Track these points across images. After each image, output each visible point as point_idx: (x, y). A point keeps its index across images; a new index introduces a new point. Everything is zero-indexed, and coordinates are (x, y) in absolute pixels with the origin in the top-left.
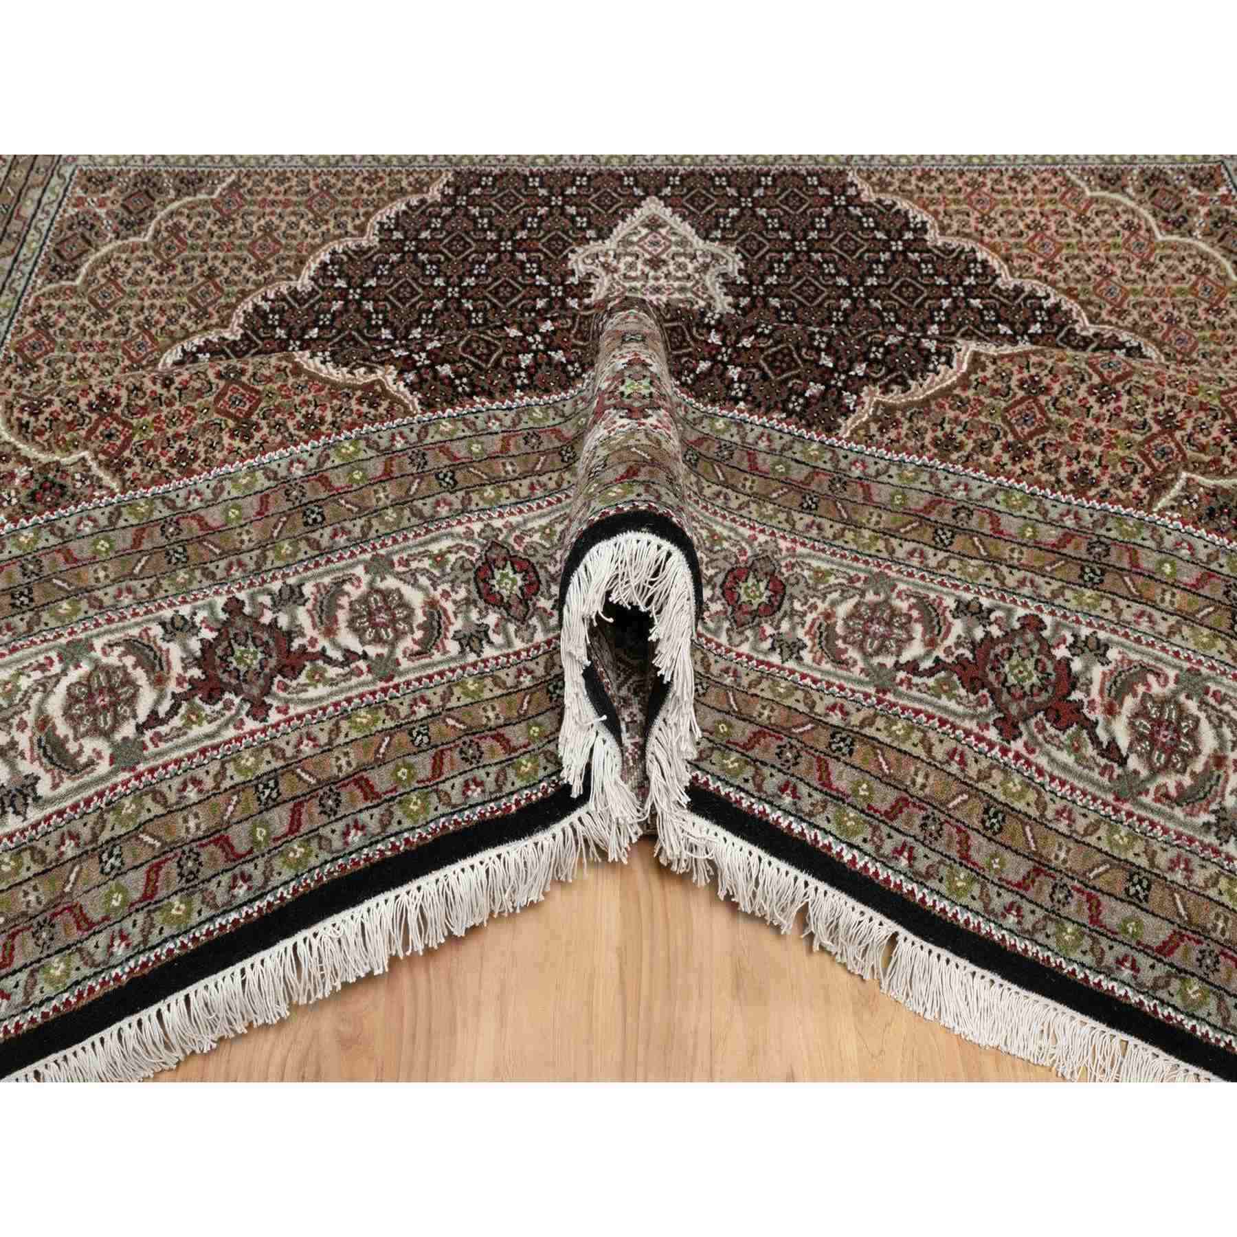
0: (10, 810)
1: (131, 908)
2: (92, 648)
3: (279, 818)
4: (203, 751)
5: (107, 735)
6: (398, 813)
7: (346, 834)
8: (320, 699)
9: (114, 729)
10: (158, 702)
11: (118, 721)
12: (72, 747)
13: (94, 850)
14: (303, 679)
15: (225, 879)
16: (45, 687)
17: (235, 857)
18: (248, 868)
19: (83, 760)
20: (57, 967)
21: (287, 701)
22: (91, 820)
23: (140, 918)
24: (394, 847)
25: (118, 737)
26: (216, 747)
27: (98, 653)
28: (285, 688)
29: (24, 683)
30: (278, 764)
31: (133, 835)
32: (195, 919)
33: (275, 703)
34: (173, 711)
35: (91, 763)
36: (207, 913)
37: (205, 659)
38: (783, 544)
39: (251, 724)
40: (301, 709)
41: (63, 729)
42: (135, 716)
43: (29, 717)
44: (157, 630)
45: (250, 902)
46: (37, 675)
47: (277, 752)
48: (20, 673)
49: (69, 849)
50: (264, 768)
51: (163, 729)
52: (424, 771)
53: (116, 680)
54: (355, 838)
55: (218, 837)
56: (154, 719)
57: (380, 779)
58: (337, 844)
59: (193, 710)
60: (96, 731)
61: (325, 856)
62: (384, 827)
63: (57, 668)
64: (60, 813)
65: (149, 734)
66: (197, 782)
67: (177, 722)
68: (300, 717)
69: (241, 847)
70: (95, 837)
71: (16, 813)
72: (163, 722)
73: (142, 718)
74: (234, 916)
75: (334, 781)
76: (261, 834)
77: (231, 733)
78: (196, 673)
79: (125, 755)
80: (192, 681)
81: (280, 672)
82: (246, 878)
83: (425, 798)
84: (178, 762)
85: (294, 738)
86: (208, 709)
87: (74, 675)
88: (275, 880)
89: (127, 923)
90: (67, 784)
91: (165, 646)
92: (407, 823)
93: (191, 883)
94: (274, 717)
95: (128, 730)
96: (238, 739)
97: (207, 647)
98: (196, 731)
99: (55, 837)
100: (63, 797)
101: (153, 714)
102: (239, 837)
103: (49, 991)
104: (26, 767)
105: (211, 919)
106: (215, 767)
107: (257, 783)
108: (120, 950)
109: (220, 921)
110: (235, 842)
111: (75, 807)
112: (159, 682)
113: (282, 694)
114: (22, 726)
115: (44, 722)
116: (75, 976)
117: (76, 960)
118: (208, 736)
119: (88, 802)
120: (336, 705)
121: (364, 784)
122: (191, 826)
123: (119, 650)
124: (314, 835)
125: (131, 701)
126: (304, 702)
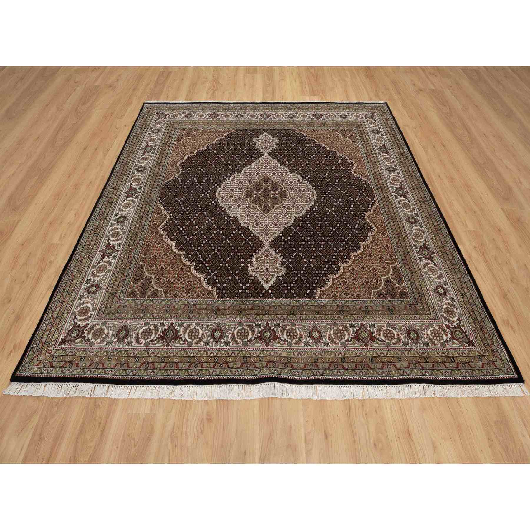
0: (128, 345)
1: (136, 368)
3: (163, 365)
4: (157, 349)
5: (145, 340)
6: (180, 372)
7: (171, 372)
8: (177, 347)
10: (154, 338)
11: (148, 338)
12: (140, 339)
13: (135, 357)
14: (176, 342)
15: (151, 371)
16: (141, 328)
17: (154, 368)
18: (155, 371)
19: (140, 342)
21: (172, 345)
22: (137, 352)
23: (137, 370)
24: (177, 378)
25: (147, 341)
26: (159, 349)
27: (150, 325)
28: (173, 343)
29: (138, 326)
30: (167, 356)
31: (141, 357)
32: (144, 375)
33: (171, 345)
34: (156, 340)
35: (141, 343)
36: (146, 375)
37: (164, 332)
38: (316, 323)
39: (166, 347)
40: (174, 347)
41: (140, 336)
43: (136, 332)
44: (159, 324)
45: (153, 376)
46: (140, 325)
47: (167, 354)
48: (138, 324)
49: (132, 355)
50: (164, 356)
51: (153, 342)
52: (187, 367)
53: (150, 331)
54: (172, 373)
55: (153, 363)
56: (153, 340)
57: (180, 365)
58: (169, 373)
59: (159, 341)
60: (144, 338)
61: (167, 374)
62: (177, 374)
63: (143, 326)
64: (134, 349)
65: (151, 342)
66: (154, 353)
67: (155, 342)
68: (173, 349)
69: (156, 367)
70: (136, 355)
72: (154, 341)
73: (151, 339)
74: (149, 377)
75: (173, 362)
76: (159, 366)
77: (162, 347)
78: (162, 334)
79: (146, 344)
80: (161, 336)
81: (174, 339)
82: (154, 372)
83: (185, 371)
84: (153, 349)
85: (171, 352)
86: (161, 342)
87: (145, 328)
88: (158, 375)
89: (134, 370)
90: (137, 345)
91: (159, 327)
92: (181, 375)
93: (146, 369)
94: (169, 347)
95: (148, 340)
96: (163, 349)
97: (165, 330)
98: (158, 345)
99: (131, 352)
100: (135, 347)
101: (153, 339)
102: (156, 365)
104: (132, 340)
105: (146, 376)
106: (158, 352)
107: (162, 358)
109: (147, 377)
110: (155, 365)
111: (136, 349)
112: (156, 334)
113: (172, 343)
114: (135, 333)
115: (138, 334)
118: (159, 347)
119: (138, 349)
120: (179, 349)
121: (177, 365)
122: (150, 360)
123: (153, 326)
124: (166, 370)
125: (151, 336)
126: (175, 346)
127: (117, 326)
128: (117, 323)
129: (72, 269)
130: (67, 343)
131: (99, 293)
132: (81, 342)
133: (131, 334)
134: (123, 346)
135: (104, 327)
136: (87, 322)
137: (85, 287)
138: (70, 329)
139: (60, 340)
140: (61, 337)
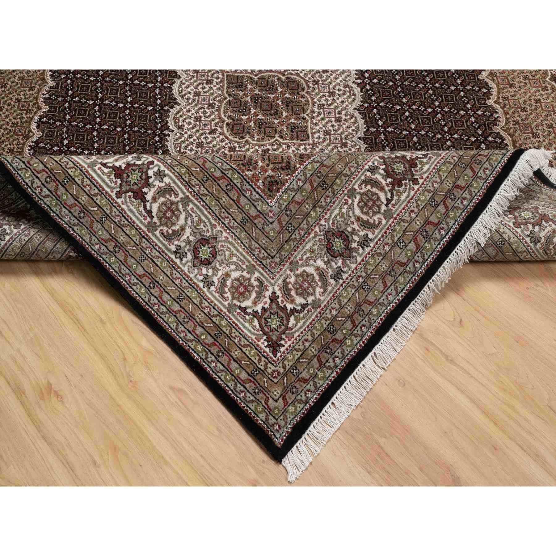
0: (365, 247)
1: (414, 253)
2: (355, 190)
3: (442, 208)
4: (409, 202)
5: (379, 212)
6: (473, 189)
7: (462, 203)
8: (429, 169)
9: (379, 210)
10: (386, 195)
11: (379, 207)
12: (371, 221)
13: (395, 244)
14: (419, 166)
15: (437, 232)
16: (351, 208)
17: (436, 225)
18: (441, 226)
19: (377, 223)
20: (401, 279)
21: (421, 175)
22: (389, 237)
23: (419, 254)
24: (478, 199)
25: (382, 211)
26: (411, 199)
27: (358, 190)
28: (417, 171)
29: (344, 211)
30: (431, 194)
31: (403, 235)
32: (434, 246)
33: (418, 177)
34: (392, 195)
35: (380, 222)
36: (437, 244)
37: (388, 174)
39: (416, 187)
40: (426, 175)
41: (365, 218)
42: (383, 203)
43: (353, 219)
44: (369, 174)
45: (447, 234)
46: (346, 206)
47: (429, 191)
48: (341, 208)
49: (387, 248)
50: (428, 198)
51: (393, 202)
52: (471, 174)
53: (370, 195)
54: (465, 202)
55: (427, 222)
56: (389, 201)
57: (461, 183)
58: (462, 207)
59: (398, 191)
60: (375, 213)
61: (460, 212)
62: (471, 195)
63: (350, 201)
64: (379, 240)
65: (390, 205)
66: (412, 211)
67: (395, 198)
68: (428, 177)
69: (436, 221)
70: (393, 241)
71: (367, 246)
72: (392, 200)
73: (385, 202)
74: (445, 240)
75: (449, 190)
76: (439, 215)
77: (412, 193)
78: (389, 180)
79: (388, 215)
80: (391, 183)
81: (412, 167)
82: (443, 229)
83: (476, 181)
84: (404, 209)
85: (430, 184)
86: (401, 189)
87: (356, 201)
88: (451, 225)
89: (416, 257)
90: (377, 232)
91: (374, 177)
92: (476, 191)
93: (428, 238)
94: (421, 181)
95: (383, 208)
96: (416, 193)
97: (386, 170)
98: (403, 197)
99: (381, 247)
100: (378, 236)
101: (387, 199)
102: (434, 219)
103: (402, 286)
104: (362, 233)
105: (439, 244)
106: (415, 204)
107: (429, 202)
108: (417, 265)
109: (442, 243)
110: (433, 221)
111: (382, 236)
112: (382, 189)
113: (418, 173)
114: (353, 223)
115: (358, 219)
116: (408, 279)
117: (406, 275)
118: (408, 196)
119: (385, 233)
120: (434, 168)
121: (458, 187)
122: (419, 223)
123: (363, 186)
124: (454, 208)
125: (378, 199)
126: (425, 172)
127: (316, 247)
128: (310, 245)
129: (125, 270)
130: (283, 342)
131: (222, 246)
132: (297, 320)
133: (350, 229)
134: (360, 255)
135: (301, 270)
136: (268, 294)
137: (190, 264)
138: (258, 327)
139: (267, 350)
140: (263, 347)
